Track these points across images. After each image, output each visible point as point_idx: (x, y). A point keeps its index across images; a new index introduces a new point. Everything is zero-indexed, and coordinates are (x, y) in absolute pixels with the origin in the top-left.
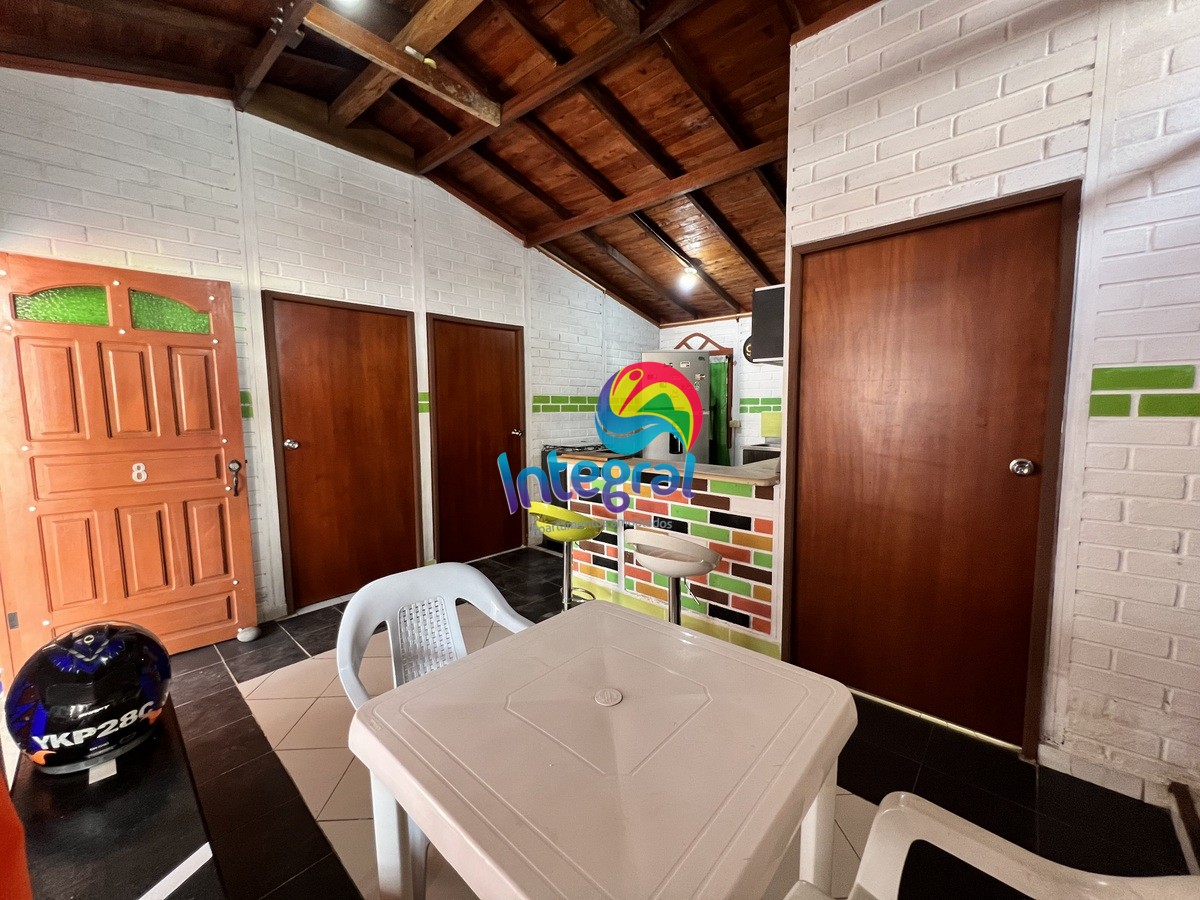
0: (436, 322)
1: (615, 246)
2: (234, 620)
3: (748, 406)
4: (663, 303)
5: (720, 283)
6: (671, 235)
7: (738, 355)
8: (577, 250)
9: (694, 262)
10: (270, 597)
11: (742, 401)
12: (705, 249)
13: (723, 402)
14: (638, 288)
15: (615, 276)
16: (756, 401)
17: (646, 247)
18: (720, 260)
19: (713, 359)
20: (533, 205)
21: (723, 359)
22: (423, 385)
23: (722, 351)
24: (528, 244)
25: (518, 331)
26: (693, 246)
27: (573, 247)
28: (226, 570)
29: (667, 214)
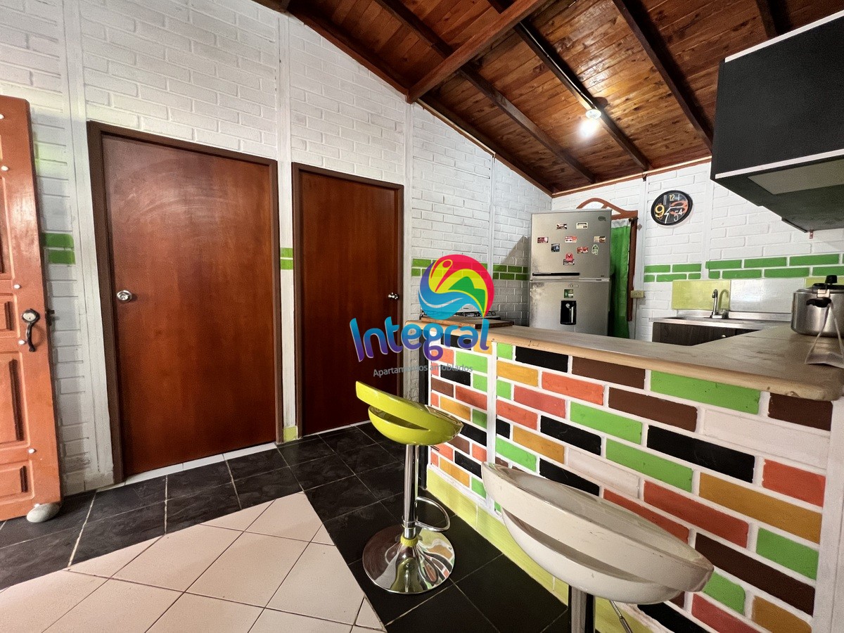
0: (302, 172)
1: (504, 93)
2: (30, 494)
3: (656, 274)
4: (556, 167)
5: (627, 132)
6: (572, 65)
7: (645, 217)
8: (464, 107)
9: (598, 103)
10: (94, 465)
11: (647, 269)
12: (615, 79)
13: (624, 269)
14: (530, 151)
15: (505, 138)
16: (666, 268)
17: (540, 89)
18: (631, 96)
19: (614, 224)
20: (414, 44)
21: (626, 222)
22: (287, 239)
23: (624, 214)
24: (410, 100)
25: (398, 189)
26: (598, 79)
27: (460, 102)
28: (20, 435)
29: (569, 29)
